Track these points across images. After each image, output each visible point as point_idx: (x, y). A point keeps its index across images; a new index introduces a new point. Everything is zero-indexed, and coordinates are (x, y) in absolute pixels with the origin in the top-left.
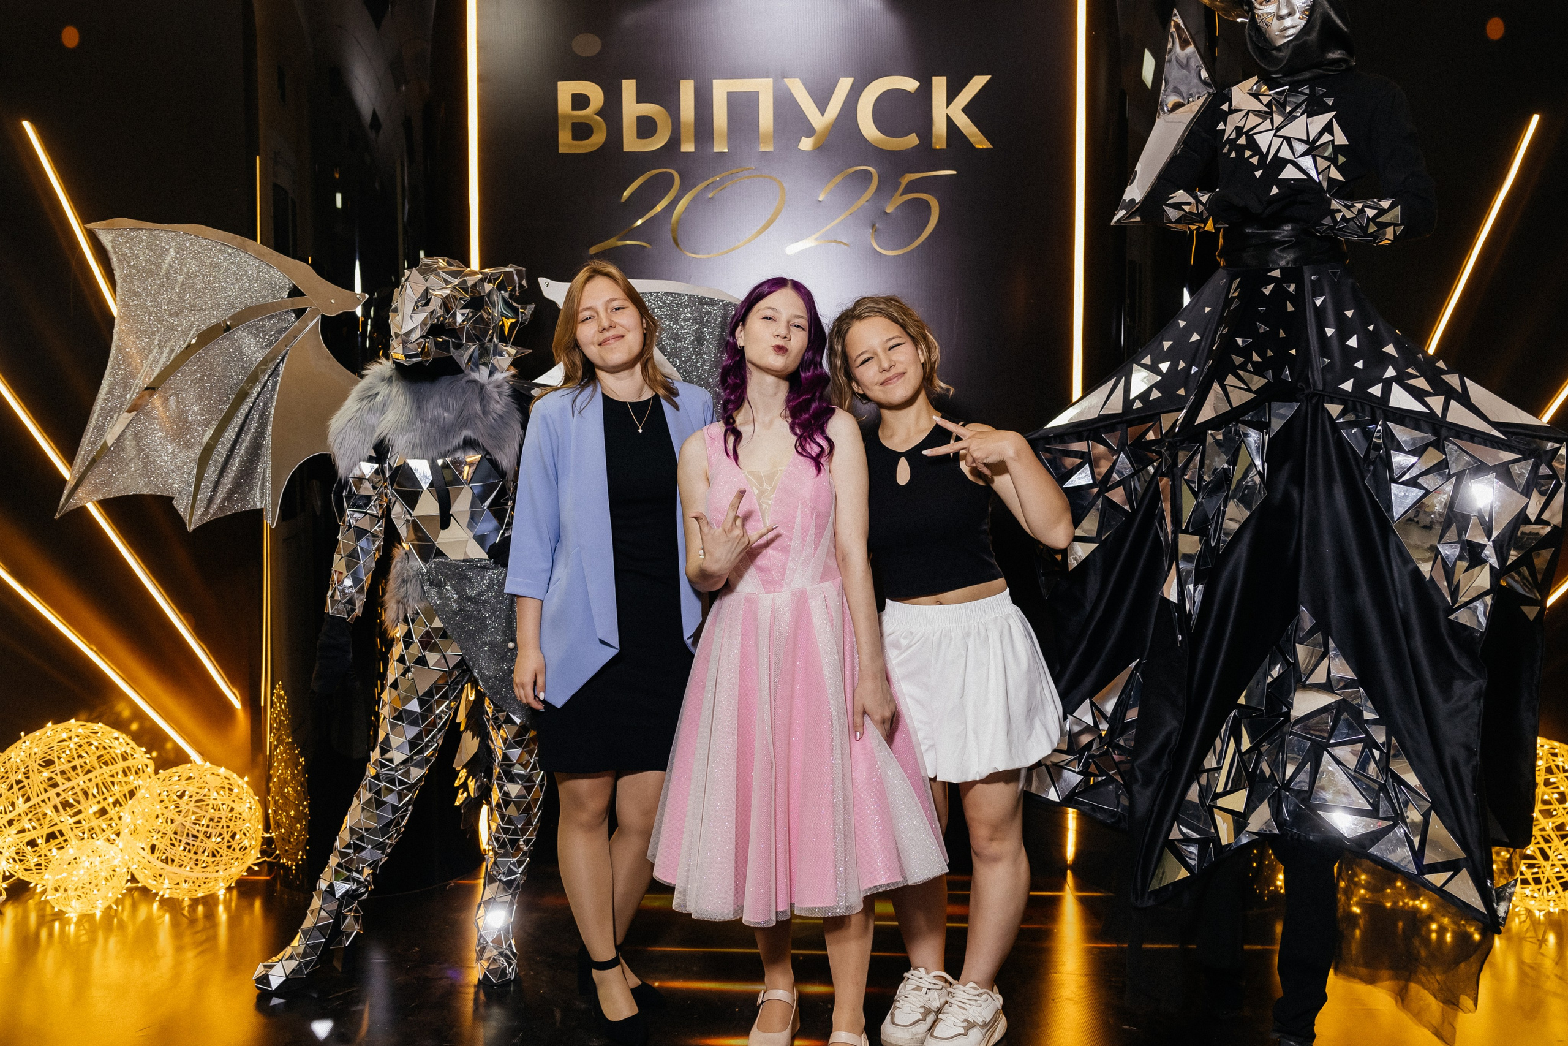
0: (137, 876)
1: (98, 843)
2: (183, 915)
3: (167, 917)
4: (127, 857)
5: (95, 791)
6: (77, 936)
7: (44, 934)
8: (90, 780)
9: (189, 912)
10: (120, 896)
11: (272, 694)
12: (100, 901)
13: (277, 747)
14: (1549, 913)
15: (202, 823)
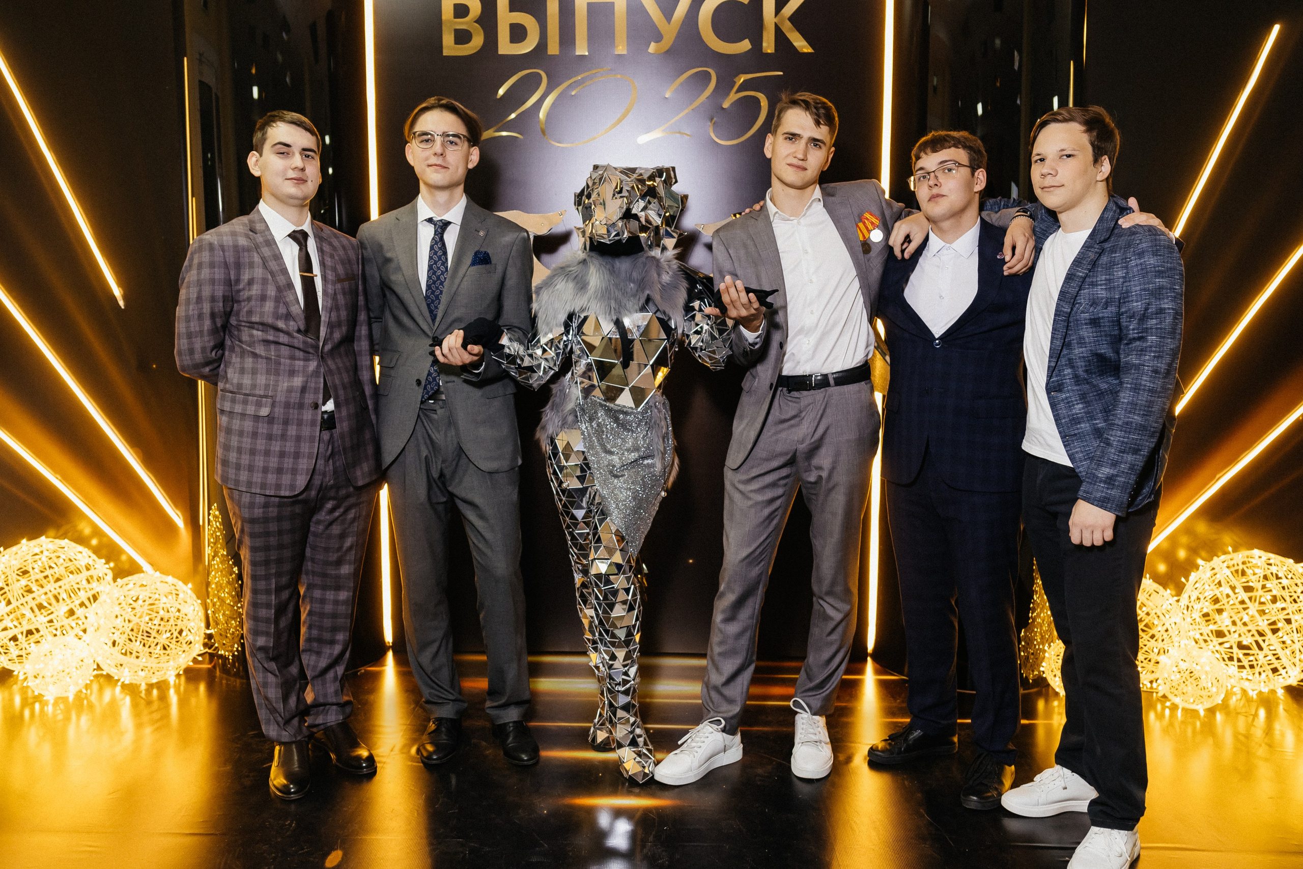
0: (101, 666)
1: (69, 638)
2: (141, 697)
3: (128, 699)
4: (93, 651)
5: (64, 596)
6: (55, 716)
7: (27, 713)
8: (60, 587)
9: (146, 695)
10: (88, 682)
11: (209, 514)
12: (72, 687)
13: (214, 557)
14: (1260, 692)
15: (155, 622)
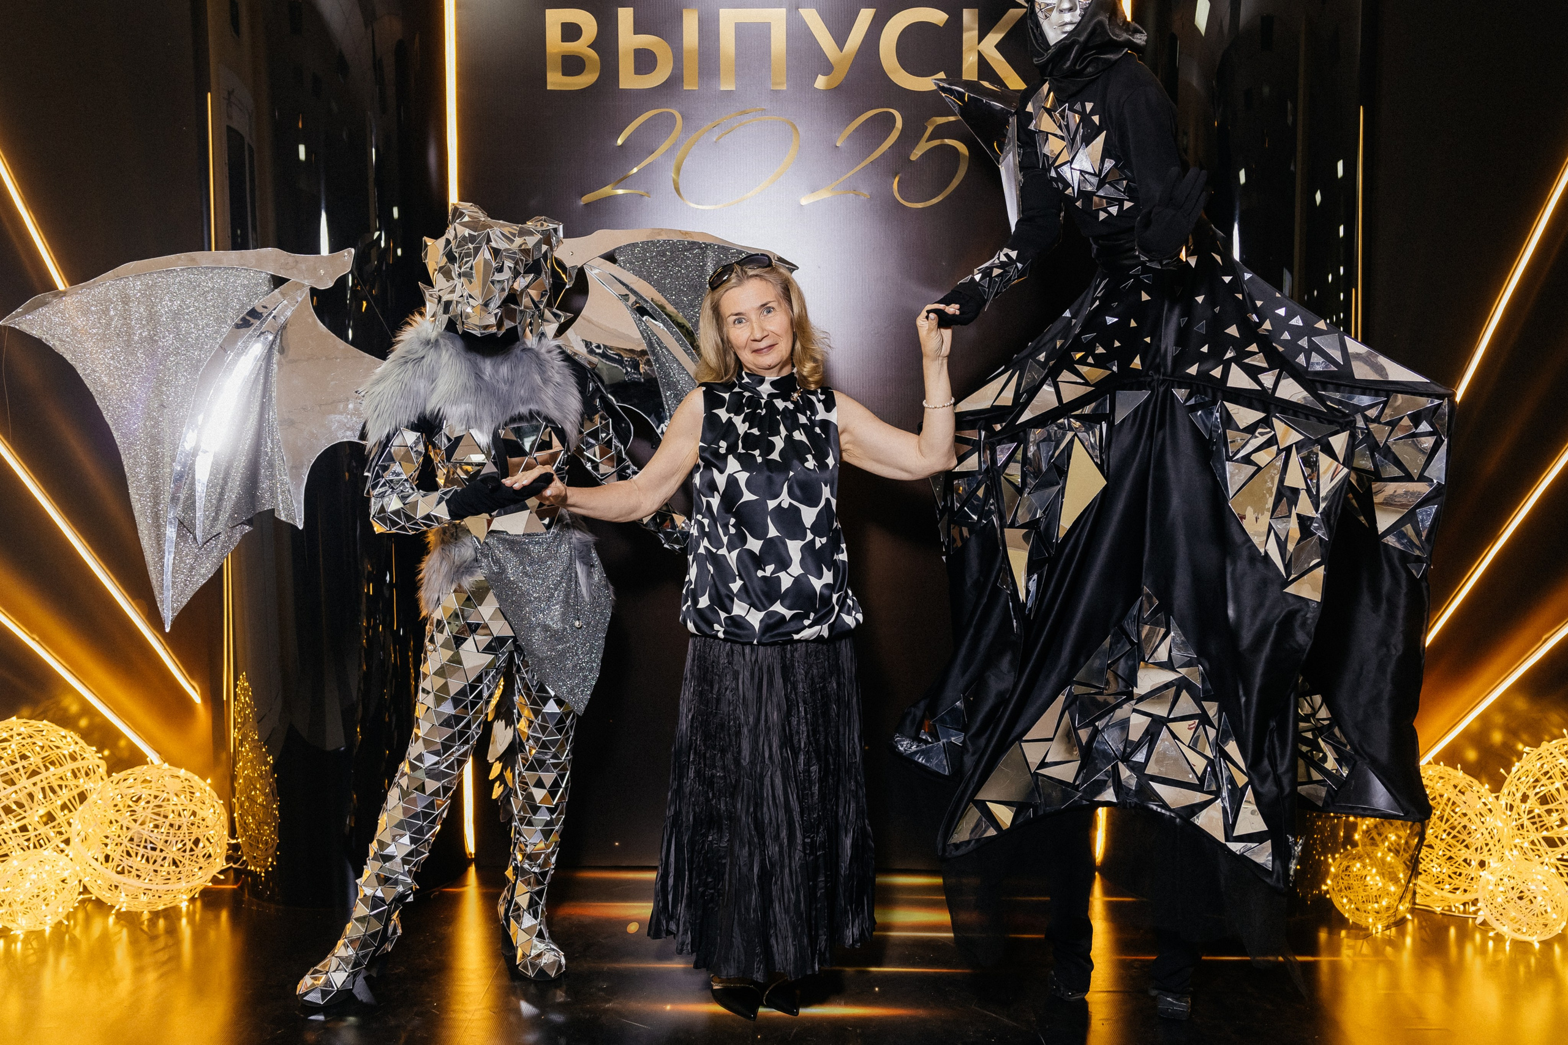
0: (89, 888)
1: (46, 853)
2: (142, 930)
3: (125, 932)
4: (78, 868)
5: (41, 796)
6: (25, 957)
8: (34, 784)
9: (149, 926)
10: (72, 910)
11: (236, 686)
12: (49, 917)
13: (241, 745)
15: (163, 830)
